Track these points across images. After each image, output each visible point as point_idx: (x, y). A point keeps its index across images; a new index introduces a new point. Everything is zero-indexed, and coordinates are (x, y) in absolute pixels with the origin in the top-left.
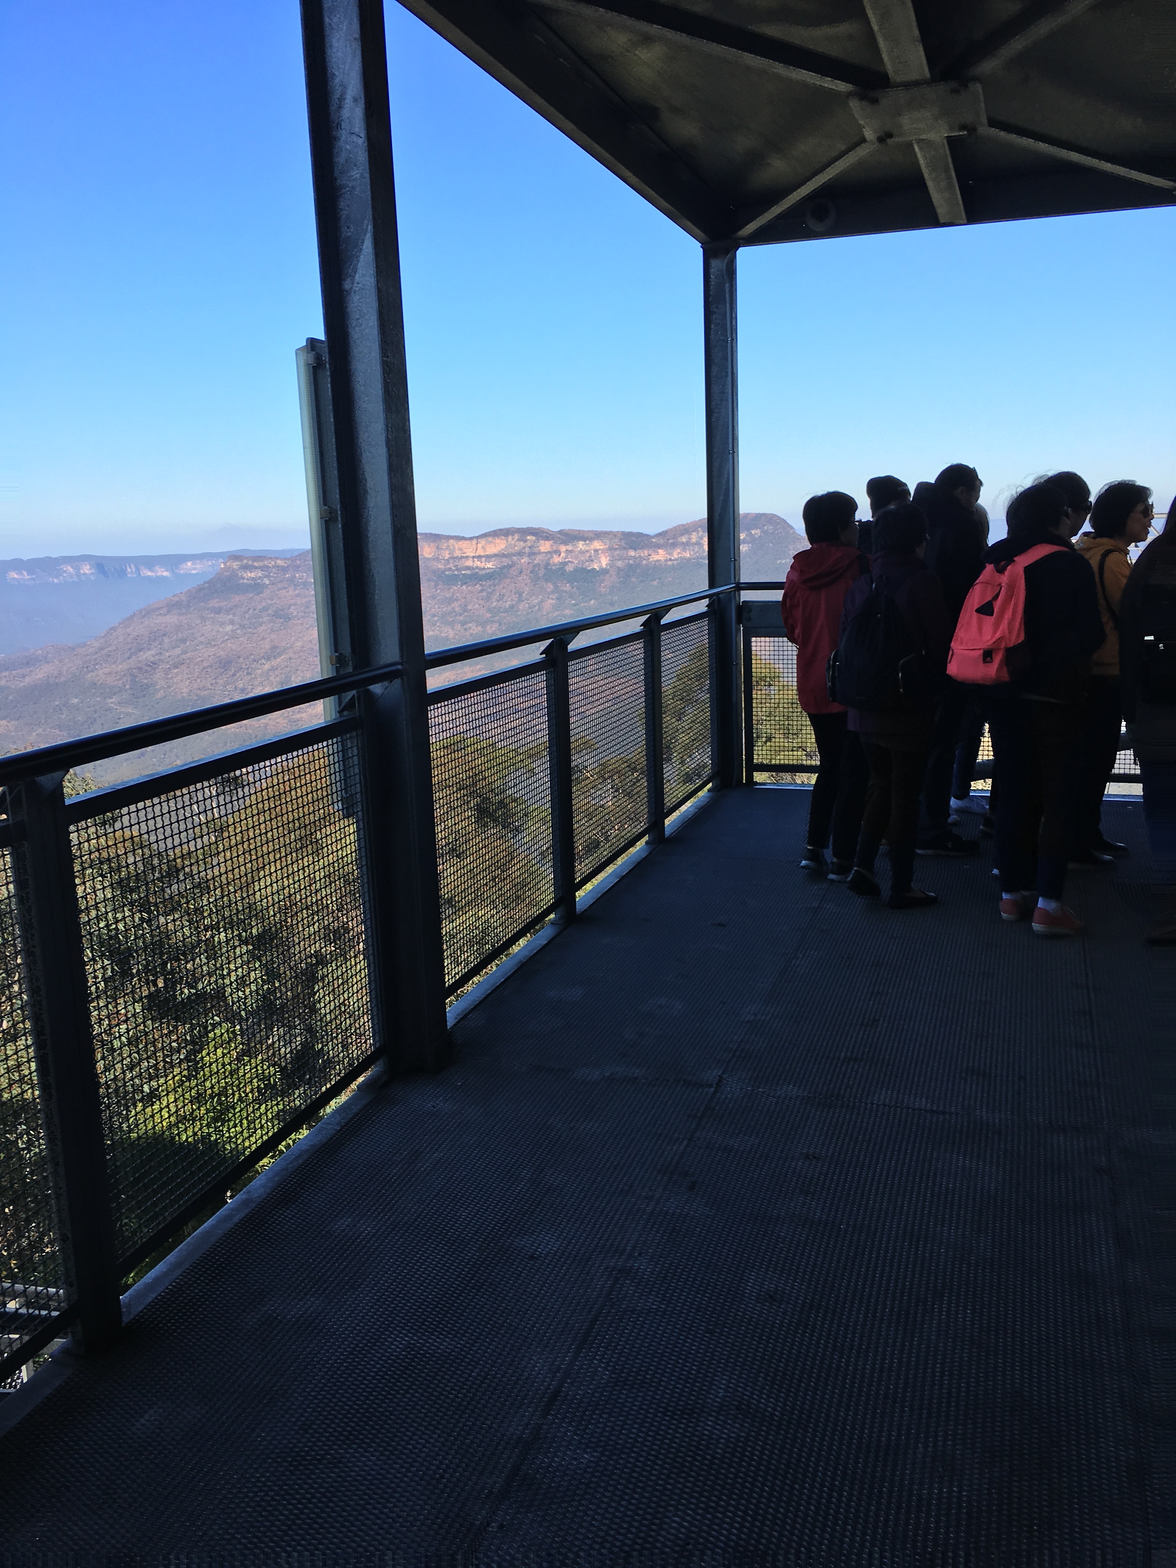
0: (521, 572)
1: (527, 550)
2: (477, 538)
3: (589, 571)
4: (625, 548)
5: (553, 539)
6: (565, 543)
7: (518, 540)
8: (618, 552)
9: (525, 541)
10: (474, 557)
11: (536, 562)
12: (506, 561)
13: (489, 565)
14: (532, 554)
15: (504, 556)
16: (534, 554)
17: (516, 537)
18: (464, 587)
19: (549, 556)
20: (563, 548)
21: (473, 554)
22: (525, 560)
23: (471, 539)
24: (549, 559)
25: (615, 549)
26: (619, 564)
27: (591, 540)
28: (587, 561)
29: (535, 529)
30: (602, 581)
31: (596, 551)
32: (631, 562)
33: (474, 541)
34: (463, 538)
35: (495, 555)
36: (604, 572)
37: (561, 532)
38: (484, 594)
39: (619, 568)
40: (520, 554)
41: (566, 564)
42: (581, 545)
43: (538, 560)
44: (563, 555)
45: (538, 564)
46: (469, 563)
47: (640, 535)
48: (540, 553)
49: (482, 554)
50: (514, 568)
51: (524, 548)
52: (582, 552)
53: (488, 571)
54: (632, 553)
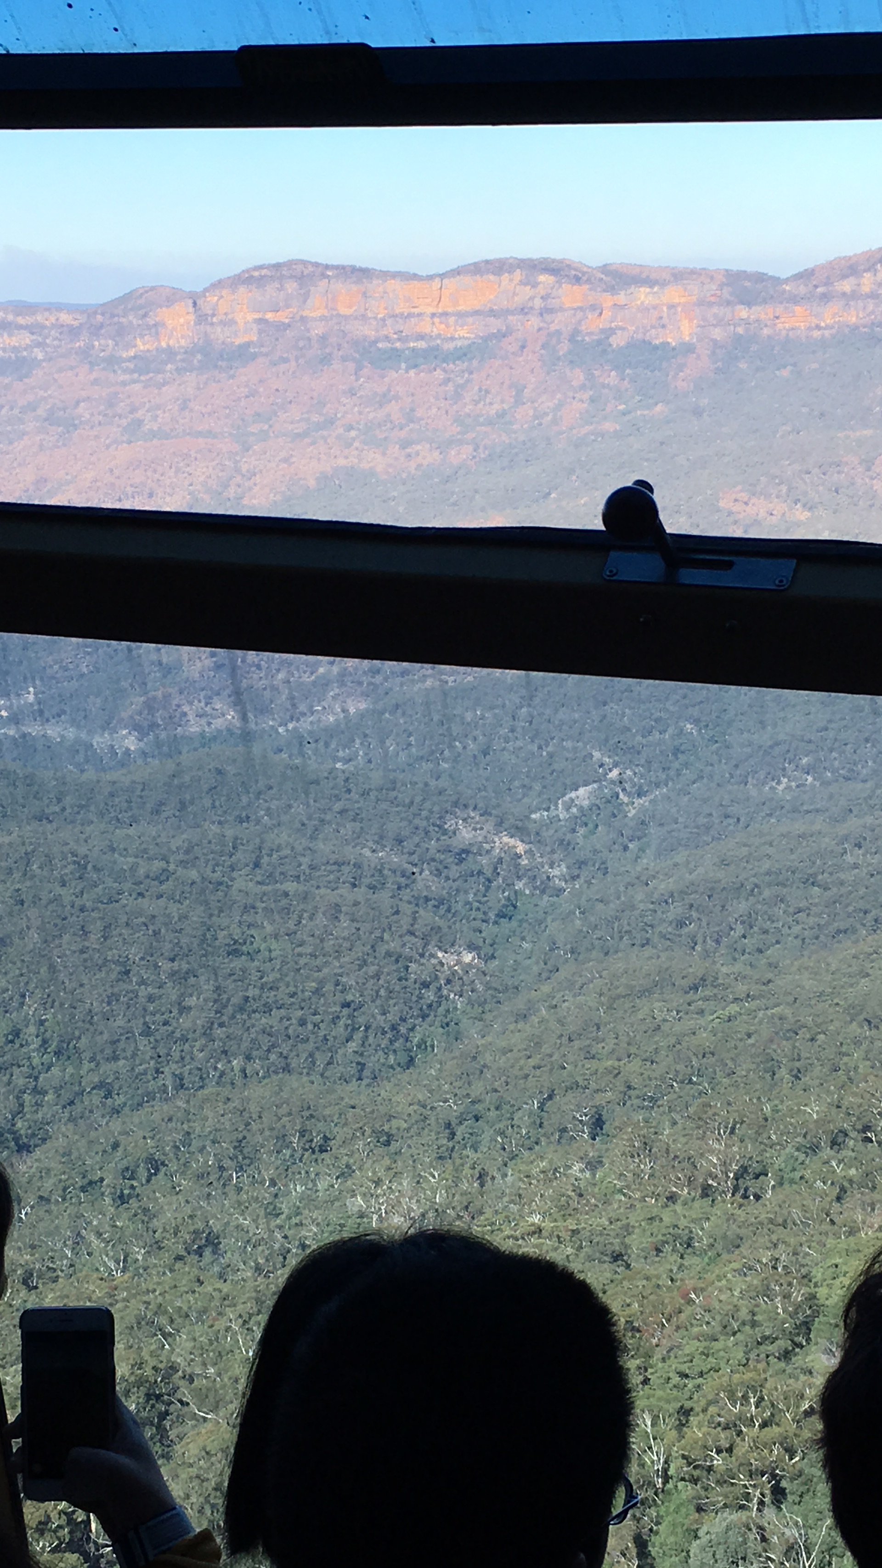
0: (523, 347)
1: (538, 303)
2: (442, 276)
3: (656, 348)
4: (728, 303)
5: (588, 281)
6: (611, 289)
7: (521, 283)
8: (715, 310)
9: (535, 285)
10: (433, 315)
11: (553, 328)
12: (495, 325)
13: (462, 332)
14: (546, 311)
15: (492, 313)
16: (550, 311)
17: (518, 275)
18: (412, 373)
19: (580, 314)
20: (607, 300)
21: (431, 310)
22: (534, 322)
23: (431, 278)
24: (580, 322)
25: (711, 304)
26: (717, 334)
27: (663, 284)
28: (653, 327)
29: (554, 261)
30: (681, 368)
31: (672, 307)
32: (740, 330)
33: (436, 283)
34: (415, 277)
35: (477, 313)
36: (688, 349)
37: (605, 269)
38: (450, 387)
39: (715, 341)
40: (523, 311)
41: (611, 332)
42: (643, 295)
43: (559, 322)
44: (607, 314)
45: (558, 333)
46: (426, 327)
47: (760, 277)
48: (561, 309)
49: (450, 310)
50: (510, 339)
51: (532, 298)
52: (645, 309)
53: (459, 343)
54: (743, 312)
